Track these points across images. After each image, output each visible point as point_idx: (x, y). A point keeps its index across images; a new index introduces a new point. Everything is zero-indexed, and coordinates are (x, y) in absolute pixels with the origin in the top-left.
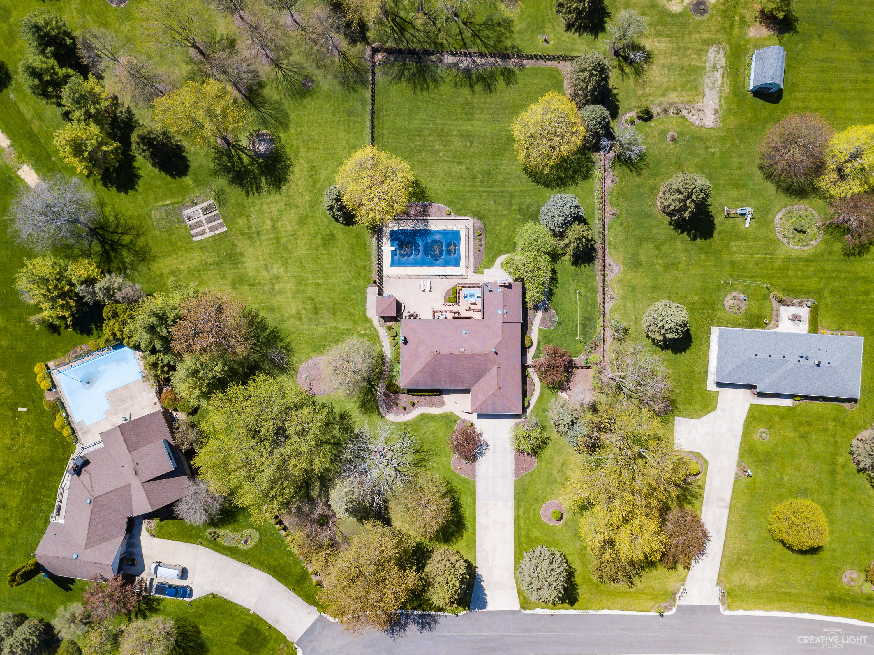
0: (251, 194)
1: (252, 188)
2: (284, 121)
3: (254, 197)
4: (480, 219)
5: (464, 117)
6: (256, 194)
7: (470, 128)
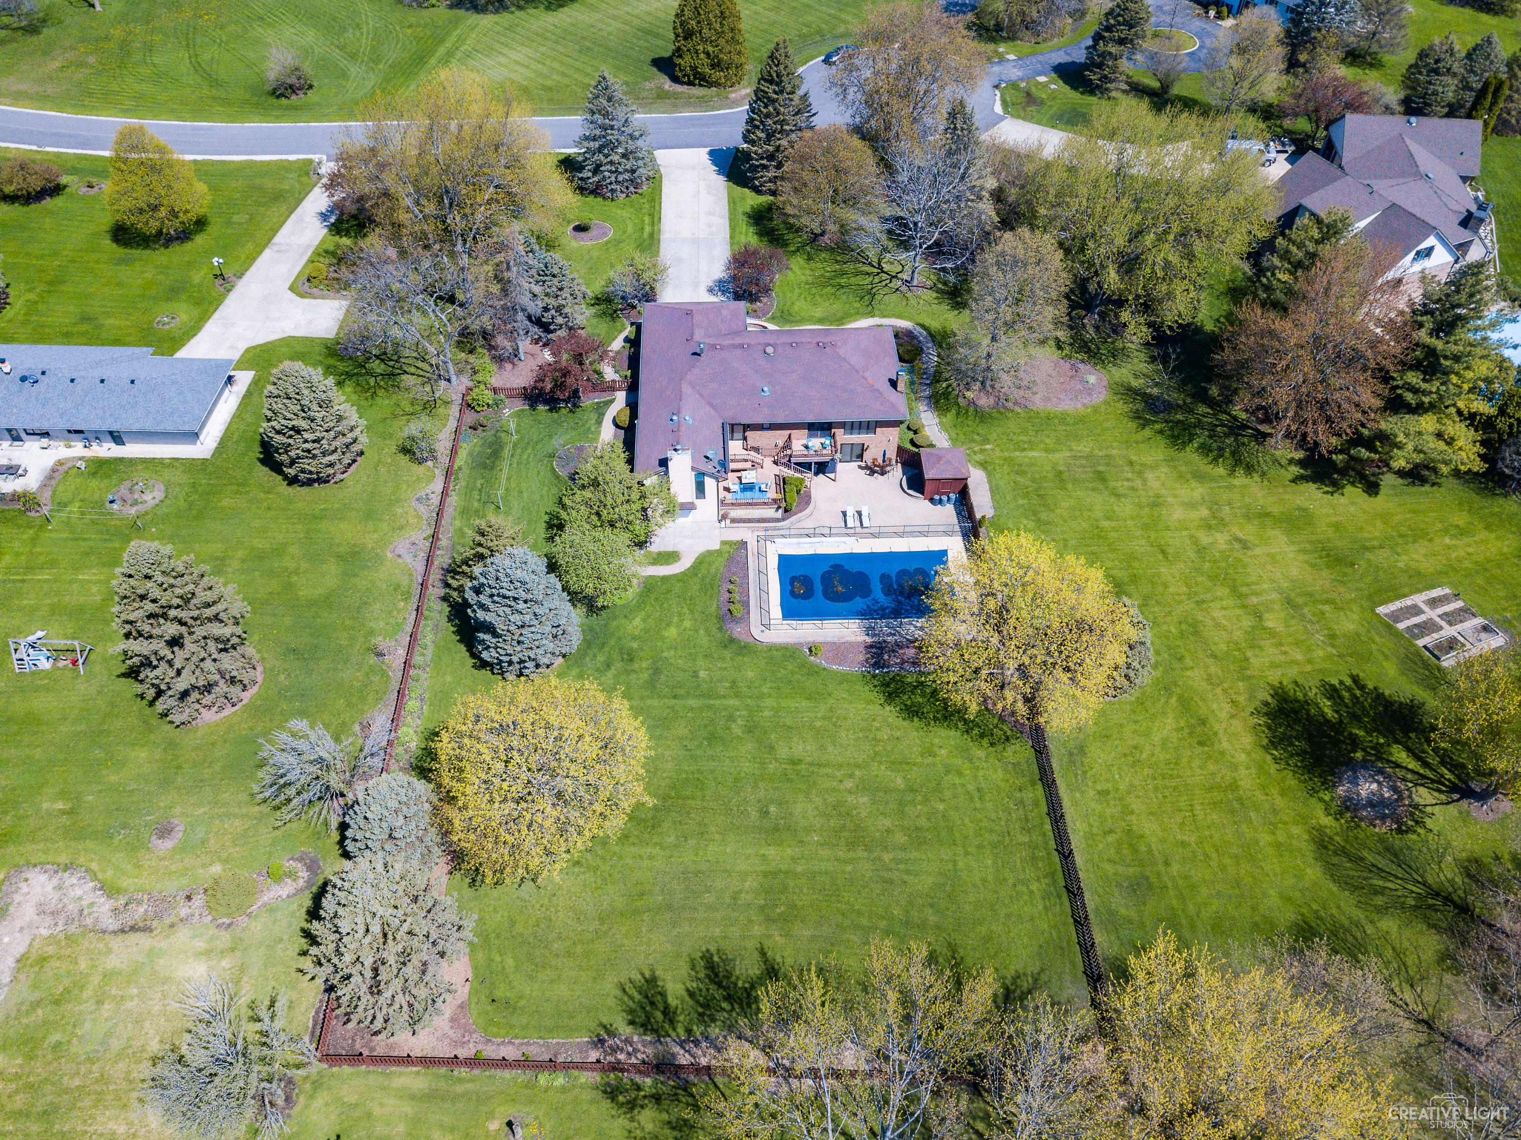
0: (1348, 682)
1: (1354, 696)
2: (1335, 860)
3: (1338, 676)
4: (732, 640)
5: (791, 883)
6: (1335, 682)
7: (771, 852)
